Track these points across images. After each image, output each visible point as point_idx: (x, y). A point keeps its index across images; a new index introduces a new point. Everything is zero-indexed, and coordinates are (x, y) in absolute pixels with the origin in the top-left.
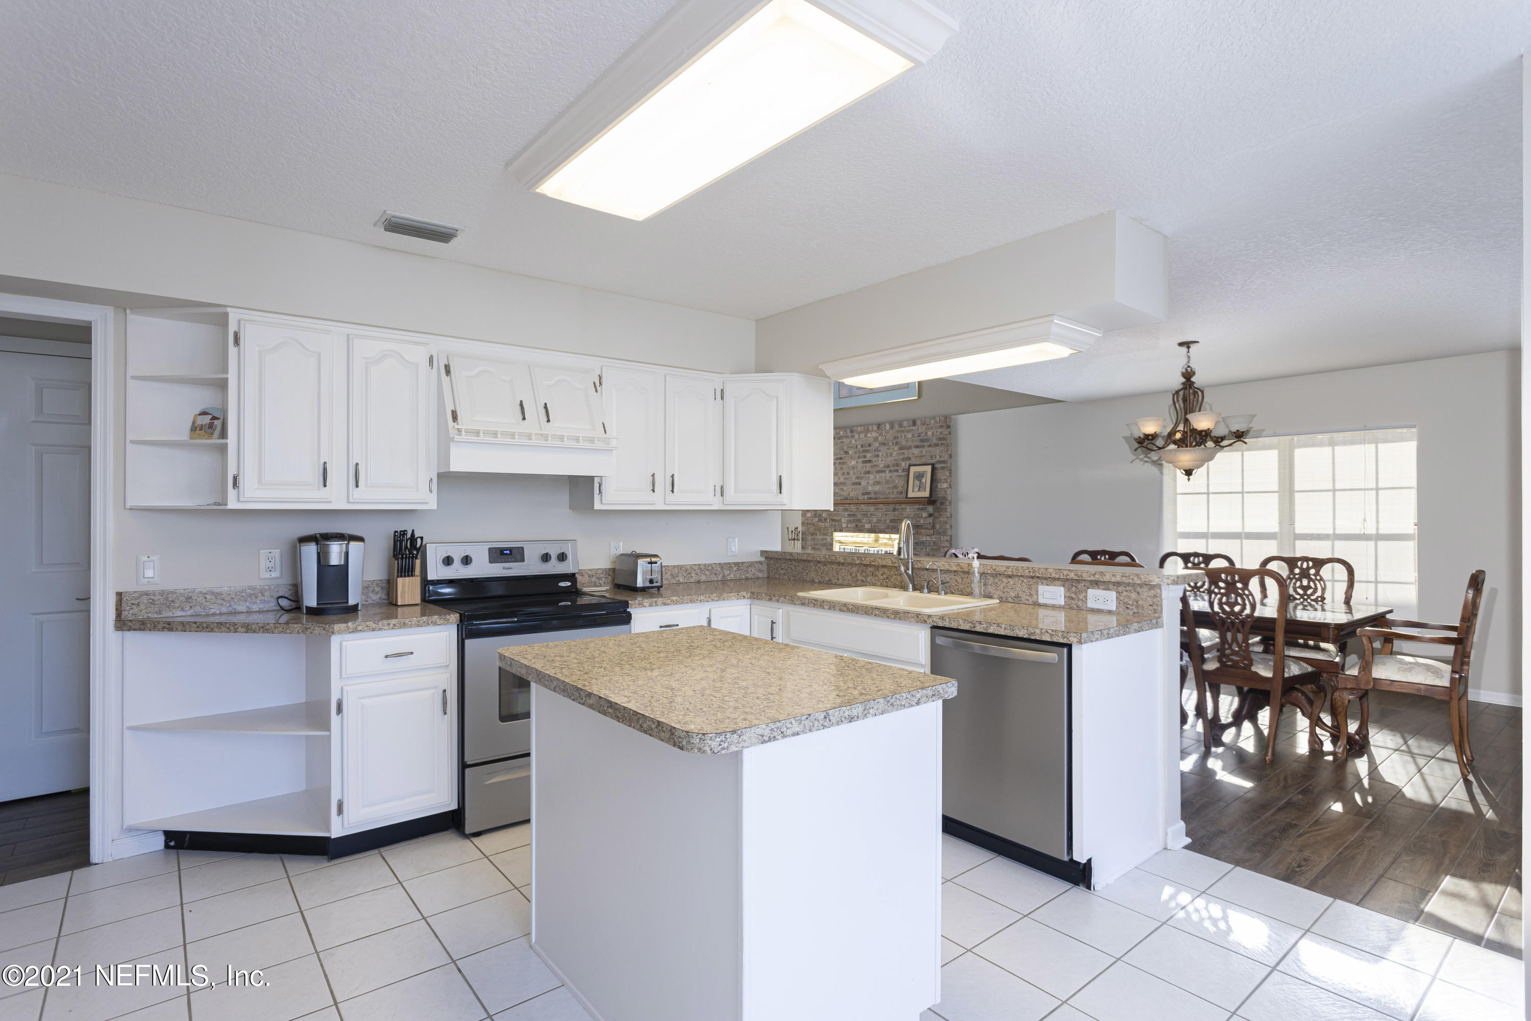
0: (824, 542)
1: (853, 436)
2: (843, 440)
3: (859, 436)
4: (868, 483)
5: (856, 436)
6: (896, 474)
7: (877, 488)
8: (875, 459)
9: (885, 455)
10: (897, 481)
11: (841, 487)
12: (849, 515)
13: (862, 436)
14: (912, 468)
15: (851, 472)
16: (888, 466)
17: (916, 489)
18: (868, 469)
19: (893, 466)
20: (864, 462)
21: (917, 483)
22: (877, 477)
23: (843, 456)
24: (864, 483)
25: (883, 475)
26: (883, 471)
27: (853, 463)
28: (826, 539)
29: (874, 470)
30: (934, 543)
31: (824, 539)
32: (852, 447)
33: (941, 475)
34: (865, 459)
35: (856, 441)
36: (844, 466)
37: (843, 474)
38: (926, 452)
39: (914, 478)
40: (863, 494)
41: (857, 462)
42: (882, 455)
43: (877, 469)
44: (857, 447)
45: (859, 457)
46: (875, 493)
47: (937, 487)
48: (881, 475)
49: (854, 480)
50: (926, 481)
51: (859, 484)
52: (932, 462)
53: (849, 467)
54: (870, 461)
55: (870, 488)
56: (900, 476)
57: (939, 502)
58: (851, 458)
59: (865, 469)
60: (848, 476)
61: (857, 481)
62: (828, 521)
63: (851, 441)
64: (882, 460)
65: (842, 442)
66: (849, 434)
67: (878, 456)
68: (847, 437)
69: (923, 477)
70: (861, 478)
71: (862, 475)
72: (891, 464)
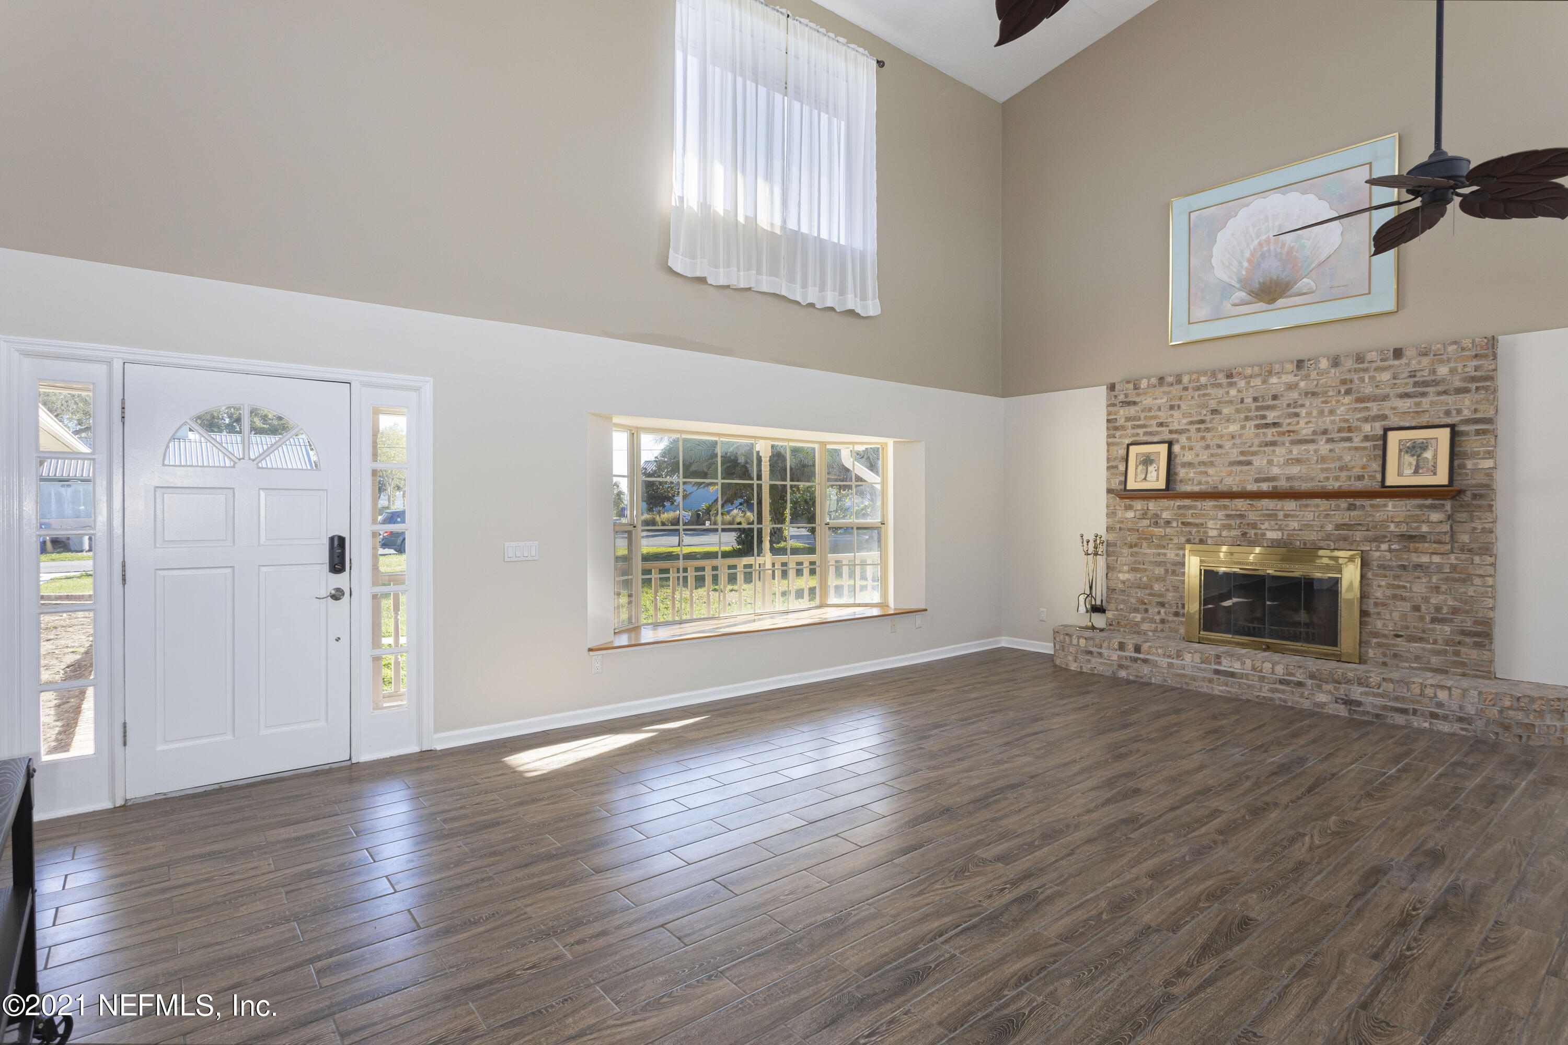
0: (1161, 558)
1: (1232, 385)
2: (1208, 392)
3: (1248, 383)
4: (1270, 462)
5: (1242, 384)
6: (1347, 444)
7: (1295, 470)
8: (1288, 421)
9: (1315, 413)
10: (1347, 458)
11: (1202, 469)
12: (1228, 516)
13: (1257, 382)
14: (1391, 434)
15: (1228, 445)
16: (1325, 432)
17: (1408, 471)
18: (1269, 438)
19: (1339, 431)
20: (1258, 427)
21: (1410, 459)
22: (1295, 452)
23: (1208, 418)
24: (1259, 462)
25: (1311, 447)
26: (1313, 441)
27: (1233, 428)
28: (1165, 555)
29: (1287, 439)
30: (1454, 568)
31: (1159, 554)
32: (1231, 402)
33: (1472, 444)
34: (1264, 422)
35: (1239, 391)
36: (1208, 435)
37: (1208, 447)
38: (1432, 403)
39: (1400, 451)
40: (1257, 481)
41: (1243, 427)
42: (1309, 414)
43: (1294, 437)
44: (1242, 401)
45: (1247, 419)
46: (1289, 479)
47: (1462, 466)
48: (1304, 447)
49: (1235, 455)
50: (1435, 456)
51: (1249, 463)
52: (1449, 421)
53: (1222, 436)
54: (1275, 424)
55: (1275, 471)
56: (1356, 448)
57: (1469, 494)
58: (1228, 421)
59: (1262, 439)
60: (1219, 451)
61: (1242, 458)
62: (1174, 524)
63: (1228, 393)
64: (1307, 423)
65: (1204, 395)
66: (1224, 381)
67: (1297, 415)
68: (1219, 385)
69: (1424, 448)
70: (1254, 454)
71: (1254, 449)
72: (1330, 427)
